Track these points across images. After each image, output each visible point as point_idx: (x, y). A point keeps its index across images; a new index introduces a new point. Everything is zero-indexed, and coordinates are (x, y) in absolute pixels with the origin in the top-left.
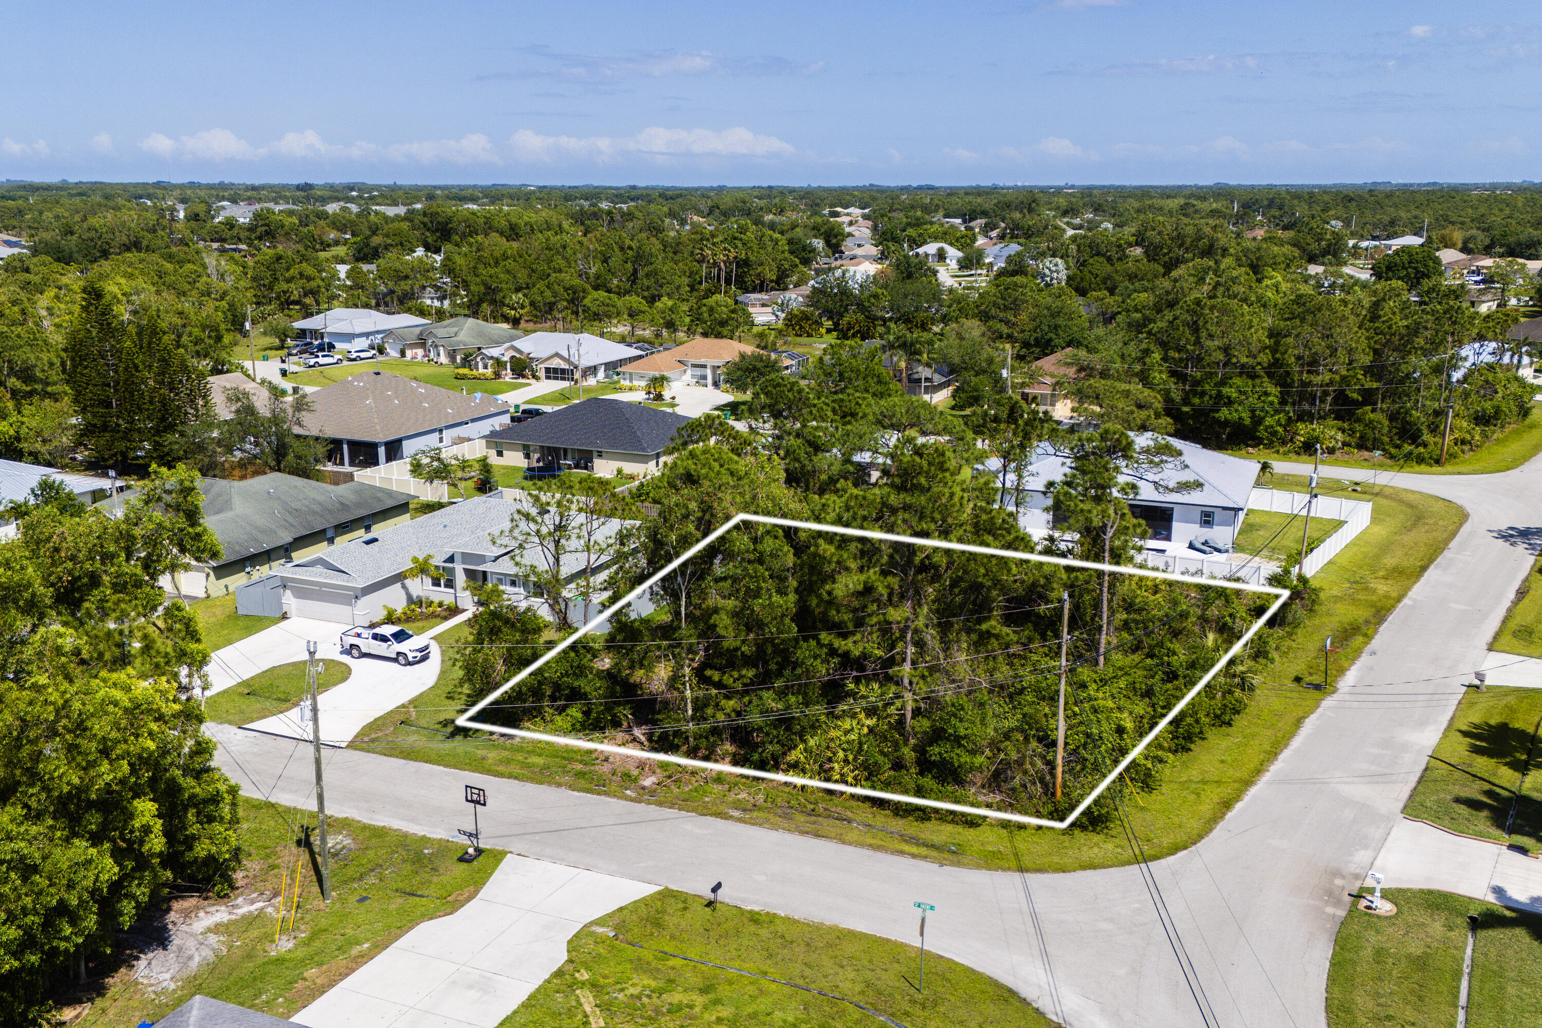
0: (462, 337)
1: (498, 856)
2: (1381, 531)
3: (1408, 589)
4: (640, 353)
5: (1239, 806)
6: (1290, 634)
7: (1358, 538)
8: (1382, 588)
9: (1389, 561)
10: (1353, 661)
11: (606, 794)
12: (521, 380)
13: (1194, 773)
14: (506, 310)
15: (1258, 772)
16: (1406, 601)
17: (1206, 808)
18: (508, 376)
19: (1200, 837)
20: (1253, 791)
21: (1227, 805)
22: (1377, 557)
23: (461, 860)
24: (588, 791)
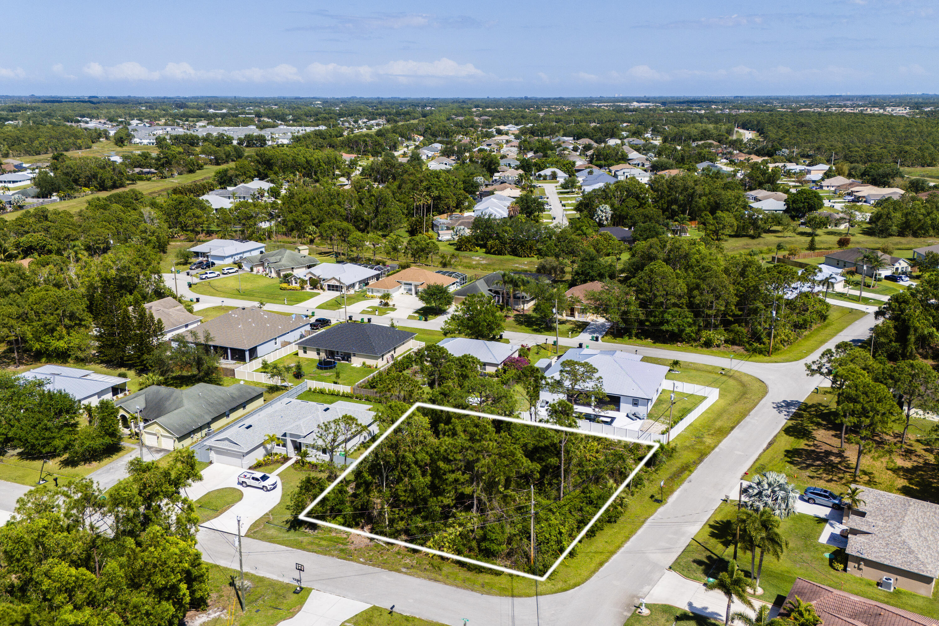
0: (283, 262)
1: (309, 591)
2: (722, 403)
3: (720, 441)
4: (378, 272)
5: (606, 565)
6: (656, 470)
7: (709, 409)
8: (708, 440)
9: (718, 424)
10: (679, 486)
11: (352, 560)
12: (315, 291)
13: (593, 548)
14: (307, 236)
15: (619, 547)
16: (717, 450)
17: (593, 566)
18: (308, 287)
19: (586, 580)
20: (615, 557)
21: (601, 564)
22: (715, 420)
23: (294, 592)
24: (345, 559)
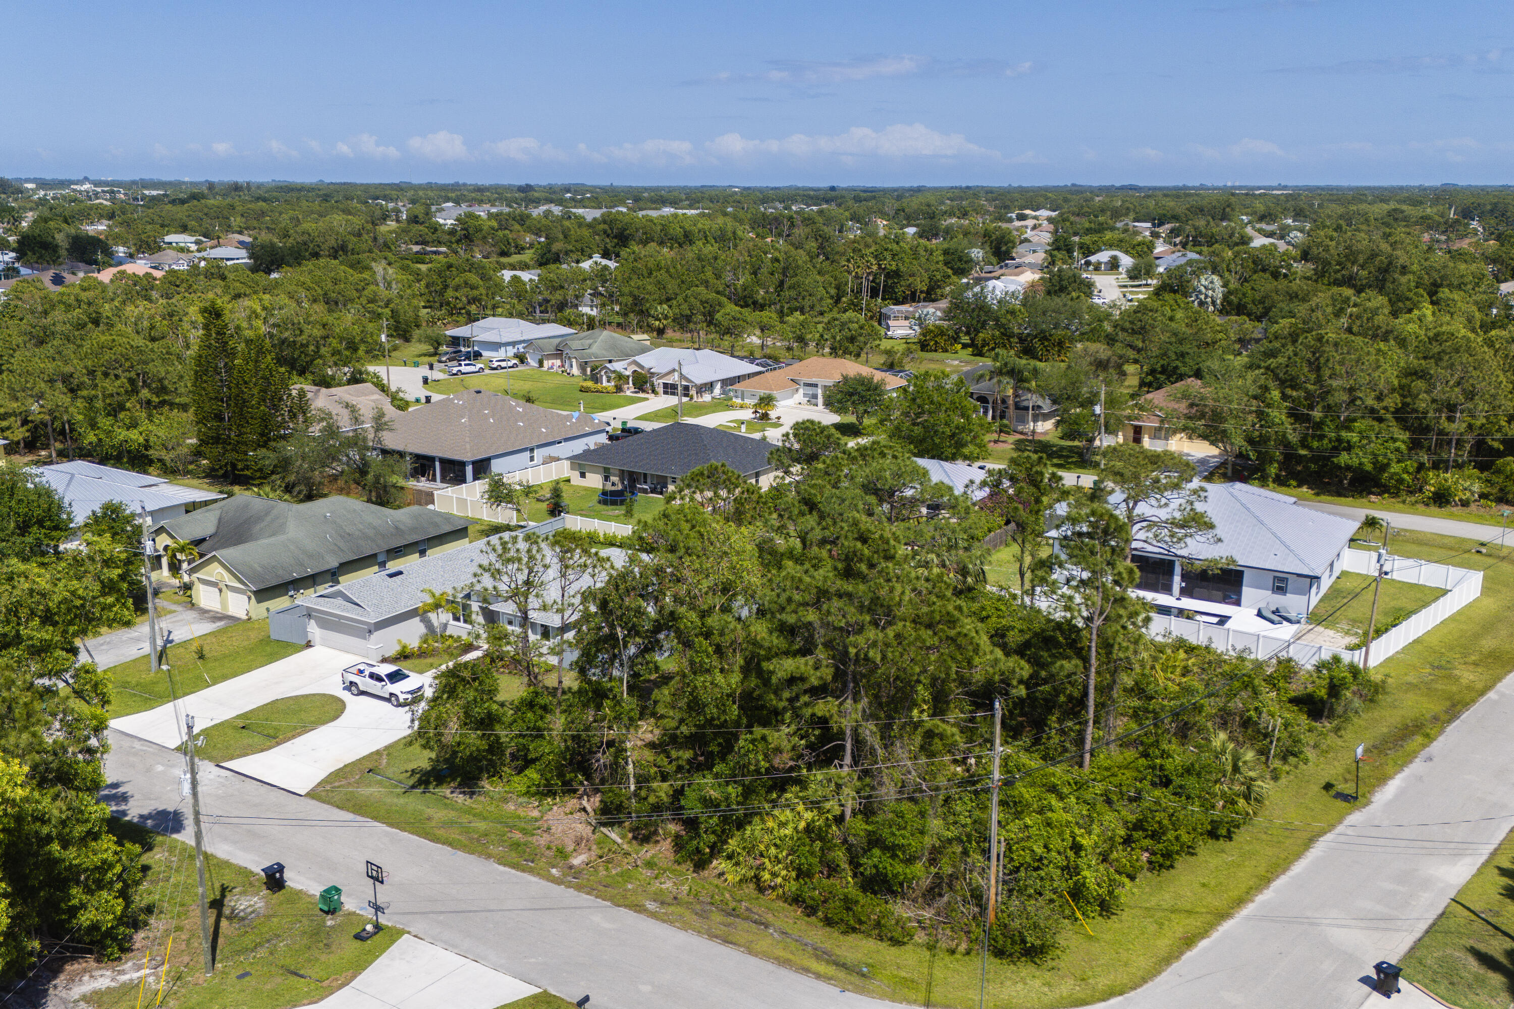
0: (595, 349)
1: (395, 934)
2: (1491, 604)
3: (1499, 679)
4: (760, 369)
5: (1204, 944)
6: (1337, 730)
7: (1460, 612)
8: (1467, 676)
9: (1488, 643)
10: (1401, 768)
11: (531, 871)
12: (641, 395)
13: (1166, 898)
14: (651, 321)
15: (1240, 902)
16: (1492, 695)
17: (1163, 944)
18: (629, 390)
19: (1144, 980)
20: (1227, 926)
21: (1189, 942)
22: (1477, 636)
23: (358, 937)
24: (515, 866)
